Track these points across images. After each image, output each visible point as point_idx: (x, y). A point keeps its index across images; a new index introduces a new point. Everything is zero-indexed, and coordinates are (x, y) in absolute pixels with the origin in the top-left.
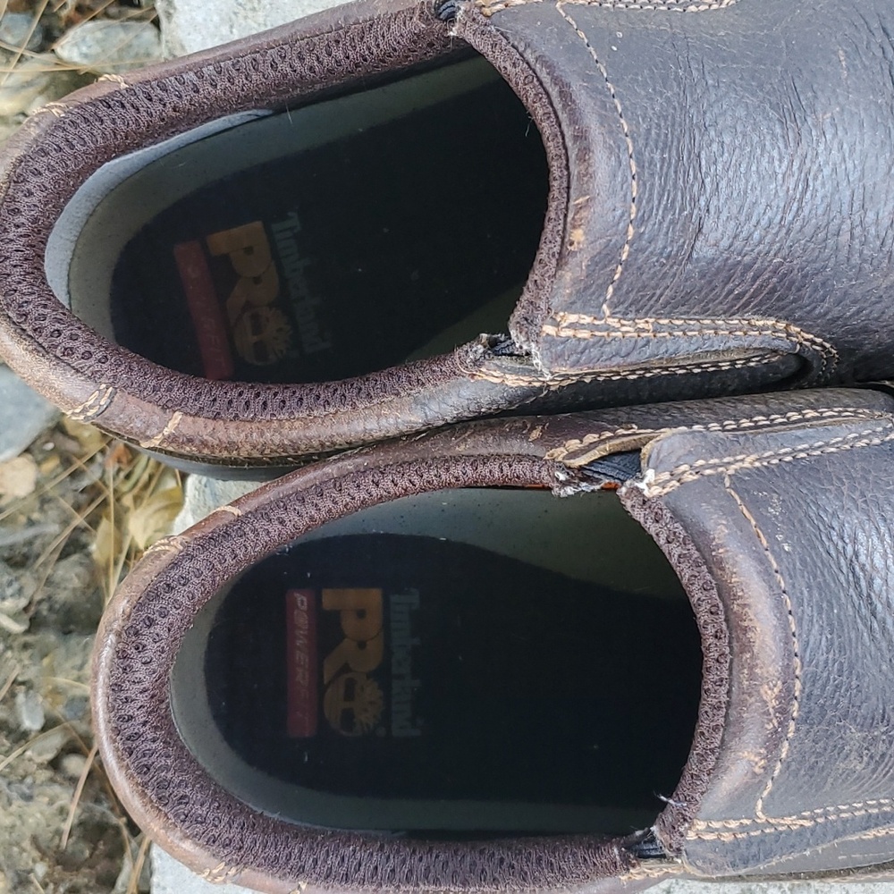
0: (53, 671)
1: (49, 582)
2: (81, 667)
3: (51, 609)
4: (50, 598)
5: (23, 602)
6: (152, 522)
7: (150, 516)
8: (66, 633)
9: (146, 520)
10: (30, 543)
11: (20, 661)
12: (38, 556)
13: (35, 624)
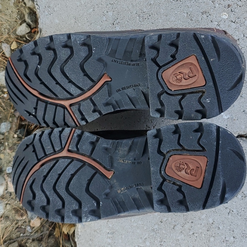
1: (47, 243)
10: (42, 235)
12: (44, 237)
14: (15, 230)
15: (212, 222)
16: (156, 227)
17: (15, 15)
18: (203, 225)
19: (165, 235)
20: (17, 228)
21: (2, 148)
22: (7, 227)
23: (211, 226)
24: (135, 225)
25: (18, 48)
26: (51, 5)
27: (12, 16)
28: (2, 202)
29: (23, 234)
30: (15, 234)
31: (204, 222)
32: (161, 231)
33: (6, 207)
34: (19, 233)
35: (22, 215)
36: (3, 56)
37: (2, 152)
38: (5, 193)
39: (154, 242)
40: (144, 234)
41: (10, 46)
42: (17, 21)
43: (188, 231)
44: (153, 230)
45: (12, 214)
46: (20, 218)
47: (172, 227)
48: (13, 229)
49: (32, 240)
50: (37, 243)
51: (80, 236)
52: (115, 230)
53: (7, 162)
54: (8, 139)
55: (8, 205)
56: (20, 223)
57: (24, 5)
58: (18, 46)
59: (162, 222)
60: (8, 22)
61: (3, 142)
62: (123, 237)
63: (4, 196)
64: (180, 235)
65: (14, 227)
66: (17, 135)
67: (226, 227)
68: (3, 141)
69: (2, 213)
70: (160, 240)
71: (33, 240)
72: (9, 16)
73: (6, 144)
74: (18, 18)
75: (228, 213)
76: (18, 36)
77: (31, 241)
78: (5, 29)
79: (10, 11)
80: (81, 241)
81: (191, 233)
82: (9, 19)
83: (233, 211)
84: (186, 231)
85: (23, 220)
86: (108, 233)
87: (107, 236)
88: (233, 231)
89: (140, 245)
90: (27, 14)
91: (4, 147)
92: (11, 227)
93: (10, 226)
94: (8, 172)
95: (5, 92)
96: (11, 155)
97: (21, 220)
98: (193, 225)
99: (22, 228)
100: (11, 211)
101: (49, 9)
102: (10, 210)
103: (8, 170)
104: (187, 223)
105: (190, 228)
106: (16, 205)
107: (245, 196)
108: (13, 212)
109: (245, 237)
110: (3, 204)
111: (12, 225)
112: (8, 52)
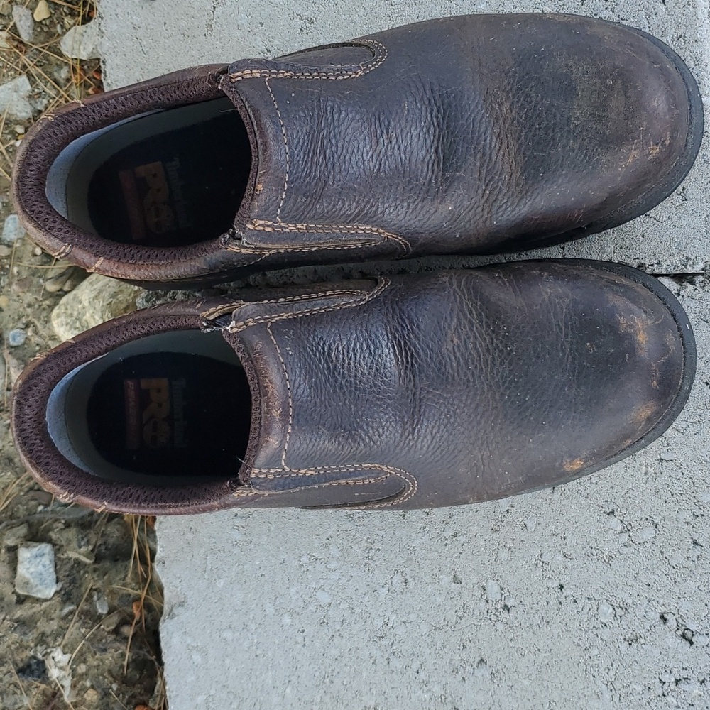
0: (110, 583)
1: (103, 534)
2: (124, 579)
3: (106, 548)
4: (105, 543)
5: (91, 548)
8: (116, 561)
10: (92, 515)
11: (93, 578)
12: (97, 521)
13: (98, 559)
14: (24, 495)
20: (32, 489)
21: (4, 281)
22: (7, 487)
23: (503, 519)
25: (50, 17)
29: (46, 506)
30: (24, 505)
34: (35, 503)
36: (14, 39)
37: (4, 290)
41: (32, 14)
43: (441, 526)
48: (21, 490)
49: (64, 524)
50: (75, 532)
53: (13, 318)
54: (20, 259)
58: (51, 13)
61: (8, 266)
63: (3, 405)
65: (22, 485)
67: (544, 525)
68: (9, 262)
71: (67, 525)
73: (15, 270)
77: (61, 526)
86: (236, 515)
87: (231, 523)
88: (565, 538)
91: (9, 278)
92: (15, 485)
94: (12, 343)
95: (19, 134)
96: (23, 300)
103: (14, 339)
109: (595, 557)
111: (18, 482)
112: (26, 28)
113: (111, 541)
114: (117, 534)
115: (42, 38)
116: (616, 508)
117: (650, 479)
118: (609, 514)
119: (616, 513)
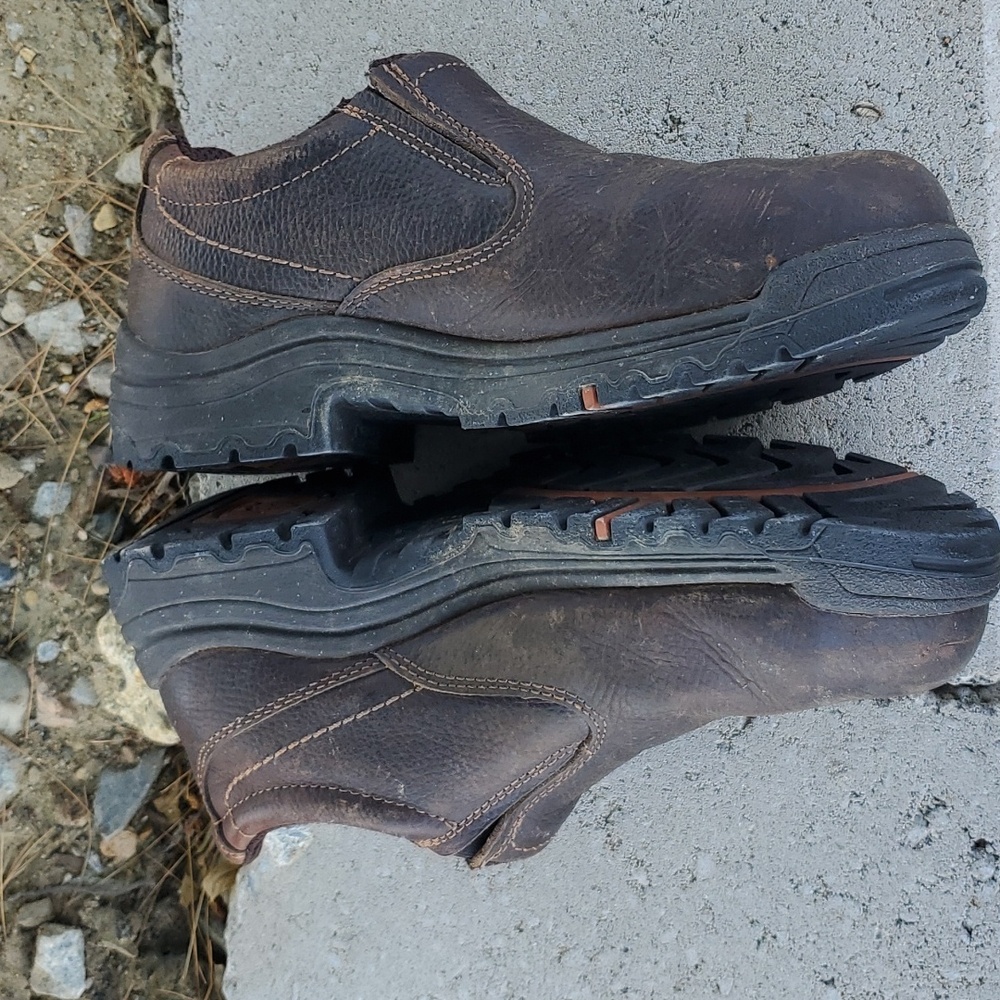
0: (157, 984)
1: (151, 918)
2: (176, 981)
3: (153, 936)
4: (152, 928)
5: (133, 937)
6: (218, 885)
7: (217, 881)
8: (165, 953)
9: (214, 884)
10: (136, 891)
11: (135, 977)
12: (142, 899)
13: (143, 950)
14: (47, 859)
15: (696, 962)
16: (500, 942)
17: (117, 111)
18: (662, 965)
19: (528, 978)
20: (57, 851)
21: (33, 572)
22: (23, 845)
23: (690, 975)
24: (428, 922)
25: (117, 226)
26: (230, 103)
27: (107, 110)
28: (14, 757)
29: (75, 875)
30: (46, 872)
31: (668, 956)
32: (513, 961)
33: (26, 773)
34: (61, 870)
35: (74, 813)
36: (65, 251)
37: (33, 583)
38: (27, 728)
39: (484, 994)
40: (455, 960)
41: (92, 219)
42: (123, 130)
43: (608, 977)
44: (488, 952)
45: (43, 803)
46: (67, 822)
47: (556, 953)
48: (42, 852)
49: (99, 901)
50: (113, 916)
51: (240, 926)
52: (360, 929)
53: (44, 622)
54: (56, 543)
55: (33, 770)
56: (66, 838)
57: (149, 79)
58: (118, 221)
59: (521, 931)
60: (93, 131)
61: (39, 551)
62: (382, 957)
63: (23, 736)
64: (580, 986)
65: (45, 846)
66: (89, 533)
67: (742, 988)
68: (41, 546)
69: (9, 792)
70: (506, 990)
71: (104, 903)
72: (98, 108)
73: (49, 558)
74: (127, 122)
75: (759, 942)
76: (122, 185)
77: (95, 904)
78: (78, 155)
79: (103, 93)
80: (241, 945)
81: (618, 986)
82: (97, 118)
83: (775, 937)
84: (602, 976)
85: (79, 828)
86: (335, 934)
87: (328, 944)
89: (436, 995)
90: (159, 110)
91: (39, 568)
92: (34, 845)
93: (35, 841)
94: (42, 659)
95: (64, 376)
96: (58, 601)
97: (71, 828)
98: (627, 960)
99: (72, 854)
100: (42, 791)
101: (220, 113)
102: (39, 787)
103: (44, 653)
104: (608, 949)
105: (616, 969)
106: (61, 774)
107: (828, 893)
108: (49, 795)
110: (18, 765)
111: (39, 841)
112: (82, 238)
113: (161, 926)
114: (169, 920)
115: (103, 252)
116: (836, 976)
117: (884, 943)
118: (826, 983)
119: (836, 983)
